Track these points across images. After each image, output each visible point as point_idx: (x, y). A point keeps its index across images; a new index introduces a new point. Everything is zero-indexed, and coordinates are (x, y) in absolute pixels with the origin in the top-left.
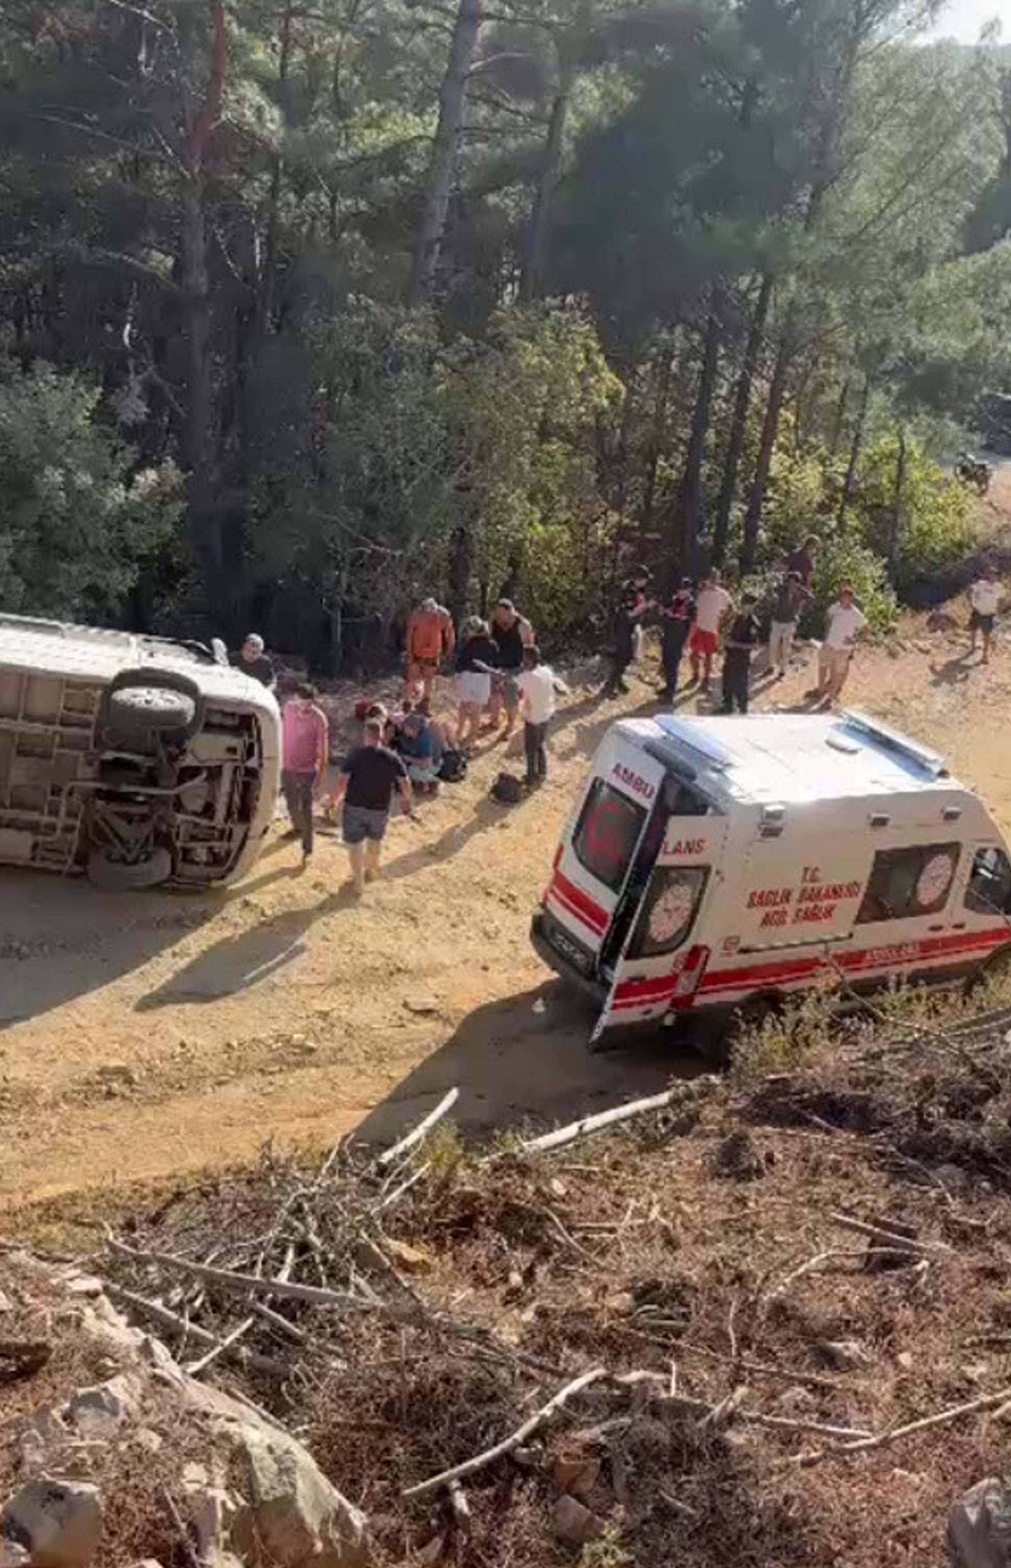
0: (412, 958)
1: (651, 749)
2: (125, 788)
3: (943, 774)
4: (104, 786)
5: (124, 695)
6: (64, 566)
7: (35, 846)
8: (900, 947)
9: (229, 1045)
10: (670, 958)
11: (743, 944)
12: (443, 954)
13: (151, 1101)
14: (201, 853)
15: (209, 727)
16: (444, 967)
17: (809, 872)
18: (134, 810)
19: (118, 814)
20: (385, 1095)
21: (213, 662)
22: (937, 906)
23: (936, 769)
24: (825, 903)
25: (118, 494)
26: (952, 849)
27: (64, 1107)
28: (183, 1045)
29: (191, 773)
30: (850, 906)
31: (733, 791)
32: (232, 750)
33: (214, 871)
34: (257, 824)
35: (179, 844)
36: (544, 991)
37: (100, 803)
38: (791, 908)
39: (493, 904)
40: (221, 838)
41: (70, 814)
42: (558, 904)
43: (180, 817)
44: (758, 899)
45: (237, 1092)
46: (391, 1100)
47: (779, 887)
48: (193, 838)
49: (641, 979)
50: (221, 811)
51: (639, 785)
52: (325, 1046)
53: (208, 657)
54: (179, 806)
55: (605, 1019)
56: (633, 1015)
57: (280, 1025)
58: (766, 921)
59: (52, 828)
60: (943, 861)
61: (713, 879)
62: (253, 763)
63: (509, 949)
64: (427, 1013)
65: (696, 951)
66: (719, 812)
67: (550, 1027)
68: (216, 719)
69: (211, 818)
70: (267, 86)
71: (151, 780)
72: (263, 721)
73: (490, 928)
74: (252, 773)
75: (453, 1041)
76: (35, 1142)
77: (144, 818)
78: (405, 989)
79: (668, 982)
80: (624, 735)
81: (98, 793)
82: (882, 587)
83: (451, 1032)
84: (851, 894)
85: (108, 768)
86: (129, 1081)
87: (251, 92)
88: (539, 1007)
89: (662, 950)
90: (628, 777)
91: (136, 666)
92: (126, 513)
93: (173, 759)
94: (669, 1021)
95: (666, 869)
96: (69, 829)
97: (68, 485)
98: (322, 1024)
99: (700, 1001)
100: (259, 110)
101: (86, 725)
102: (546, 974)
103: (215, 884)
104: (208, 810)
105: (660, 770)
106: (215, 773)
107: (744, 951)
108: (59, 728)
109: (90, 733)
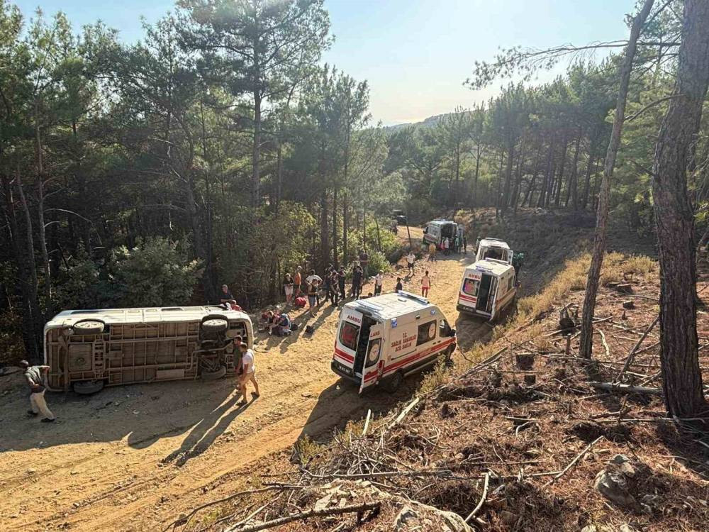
0: (299, 382)
1: (357, 310)
2: (210, 350)
3: (428, 303)
4: (203, 351)
5: (206, 323)
6: (172, 291)
7: (185, 373)
8: (427, 350)
9: (257, 418)
10: (375, 366)
11: (392, 357)
12: (307, 379)
13: (242, 440)
15: (232, 328)
16: (308, 382)
17: (405, 335)
18: (212, 356)
19: (208, 358)
20: (305, 423)
22: (434, 337)
23: (426, 302)
24: (409, 342)
25: (185, 269)
26: (435, 322)
30: (415, 342)
31: (382, 317)
35: (227, 363)
36: (338, 383)
37: (203, 356)
38: (401, 345)
39: (316, 362)
41: (194, 361)
42: (339, 359)
43: (227, 355)
44: (394, 345)
45: (265, 431)
46: (307, 424)
47: (398, 340)
49: (370, 373)
51: (356, 320)
52: (283, 412)
53: (225, 309)
54: (226, 352)
55: (362, 386)
56: (369, 383)
57: (270, 410)
58: (397, 350)
59: (189, 366)
60: (433, 325)
61: (383, 341)
62: (245, 336)
63: (324, 374)
64: (309, 396)
65: (381, 361)
66: (380, 323)
67: (342, 393)
68: (233, 325)
70: (202, 157)
71: (217, 346)
72: (247, 323)
73: (317, 369)
75: (319, 403)
76: (210, 461)
77: (216, 358)
78: (299, 391)
79: (376, 372)
80: (348, 307)
81: (203, 353)
82: (384, 261)
83: (317, 400)
84: (415, 338)
85: (203, 346)
86: (232, 435)
87: (200, 159)
88: (338, 388)
89: (374, 363)
90: (352, 318)
91: (206, 315)
92: (188, 274)
93: (223, 339)
94: (377, 383)
95: (371, 341)
96: (195, 365)
97: (171, 269)
98: (281, 406)
99: (384, 376)
100: (202, 163)
101: (196, 334)
102: (338, 377)
105: (362, 315)
107: (392, 359)
108: (188, 337)
109: (198, 336)
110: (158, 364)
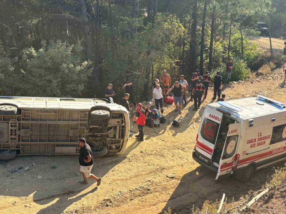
0: (165, 165)
1: (218, 110)
2: (96, 134)
3: (284, 107)
4: (91, 134)
5: (93, 112)
6: (68, 86)
7: (76, 149)
8: (279, 149)
9: (130, 191)
10: (232, 158)
11: (246, 153)
12: (171, 163)
13: (118, 206)
14: (114, 146)
15: (113, 117)
16: (173, 166)
17: (260, 134)
18: (98, 139)
19: (94, 140)
20: (169, 198)
21: (110, 103)
23: (282, 107)
24: (263, 141)
25: (78, 68)
27: (98, 210)
28: (120, 192)
29: (110, 128)
30: (268, 141)
31: (241, 117)
32: (118, 122)
33: (117, 150)
34: (126, 139)
35: (109, 145)
36: (198, 169)
37: (90, 138)
38: (256, 143)
39: (180, 151)
40: (118, 143)
42: (199, 149)
43: (108, 139)
44: (249, 142)
45: (136, 201)
46: (170, 200)
47: (254, 138)
48: (112, 144)
49: (226, 163)
50: (117, 137)
51: (216, 118)
52: (151, 188)
53: (109, 102)
54: (108, 137)
55: (218, 174)
56: (225, 172)
57: (140, 185)
58: (251, 147)
61: (239, 138)
62: (123, 124)
63: (186, 161)
64: (173, 178)
65: (237, 155)
66: (238, 122)
67: (200, 178)
68: (114, 115)
69: (115, 138)
71: (101, 131)
72: (125, 115)
73: (180, 156)
74: (124, 127)
75: (180, 184)
77: (100, 140)
78: (165, 172)
79: (231, 164)
80: (211, 107)
81: (90, 136)
82: (246, 68)
83: (179, 182)
84: (269, 138)
85: (91, 130)
86: (111, 202)
88: (197, 173)
89: (230, 156)
90: (213, 117)
91: (94, 106)
92: (80, 72)
93: (106, 126)
94: (232, 173)
97: (68, 68)
98: (150, 183)
99: (238, 167)
101: (86, 120)
102: (198, 165)
103: (117, 153)
104: (115, 136)
105: (222, 114)
106: (115, 128)
108: (79, 122)
109: (87, 122)
110: (57, 141)
